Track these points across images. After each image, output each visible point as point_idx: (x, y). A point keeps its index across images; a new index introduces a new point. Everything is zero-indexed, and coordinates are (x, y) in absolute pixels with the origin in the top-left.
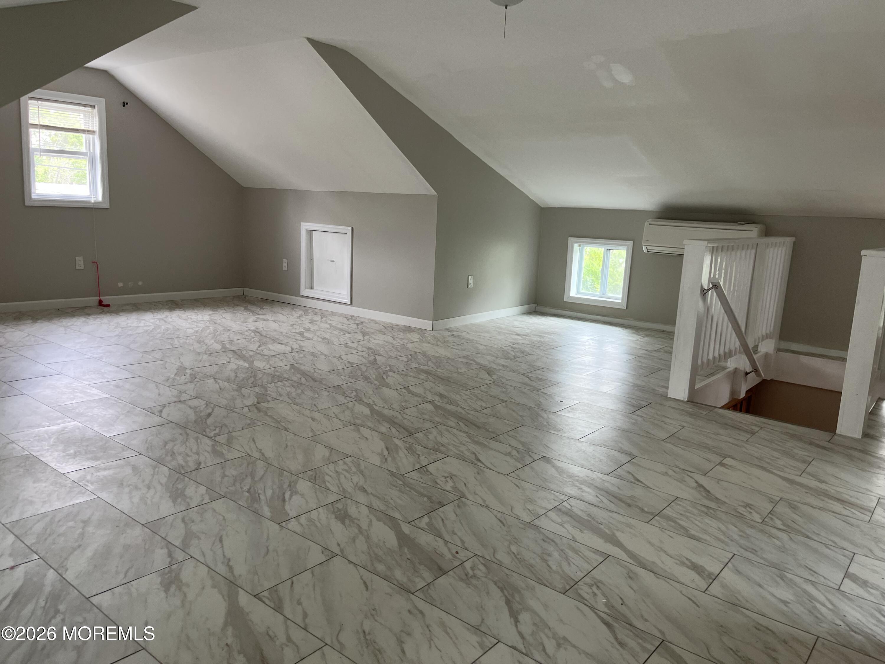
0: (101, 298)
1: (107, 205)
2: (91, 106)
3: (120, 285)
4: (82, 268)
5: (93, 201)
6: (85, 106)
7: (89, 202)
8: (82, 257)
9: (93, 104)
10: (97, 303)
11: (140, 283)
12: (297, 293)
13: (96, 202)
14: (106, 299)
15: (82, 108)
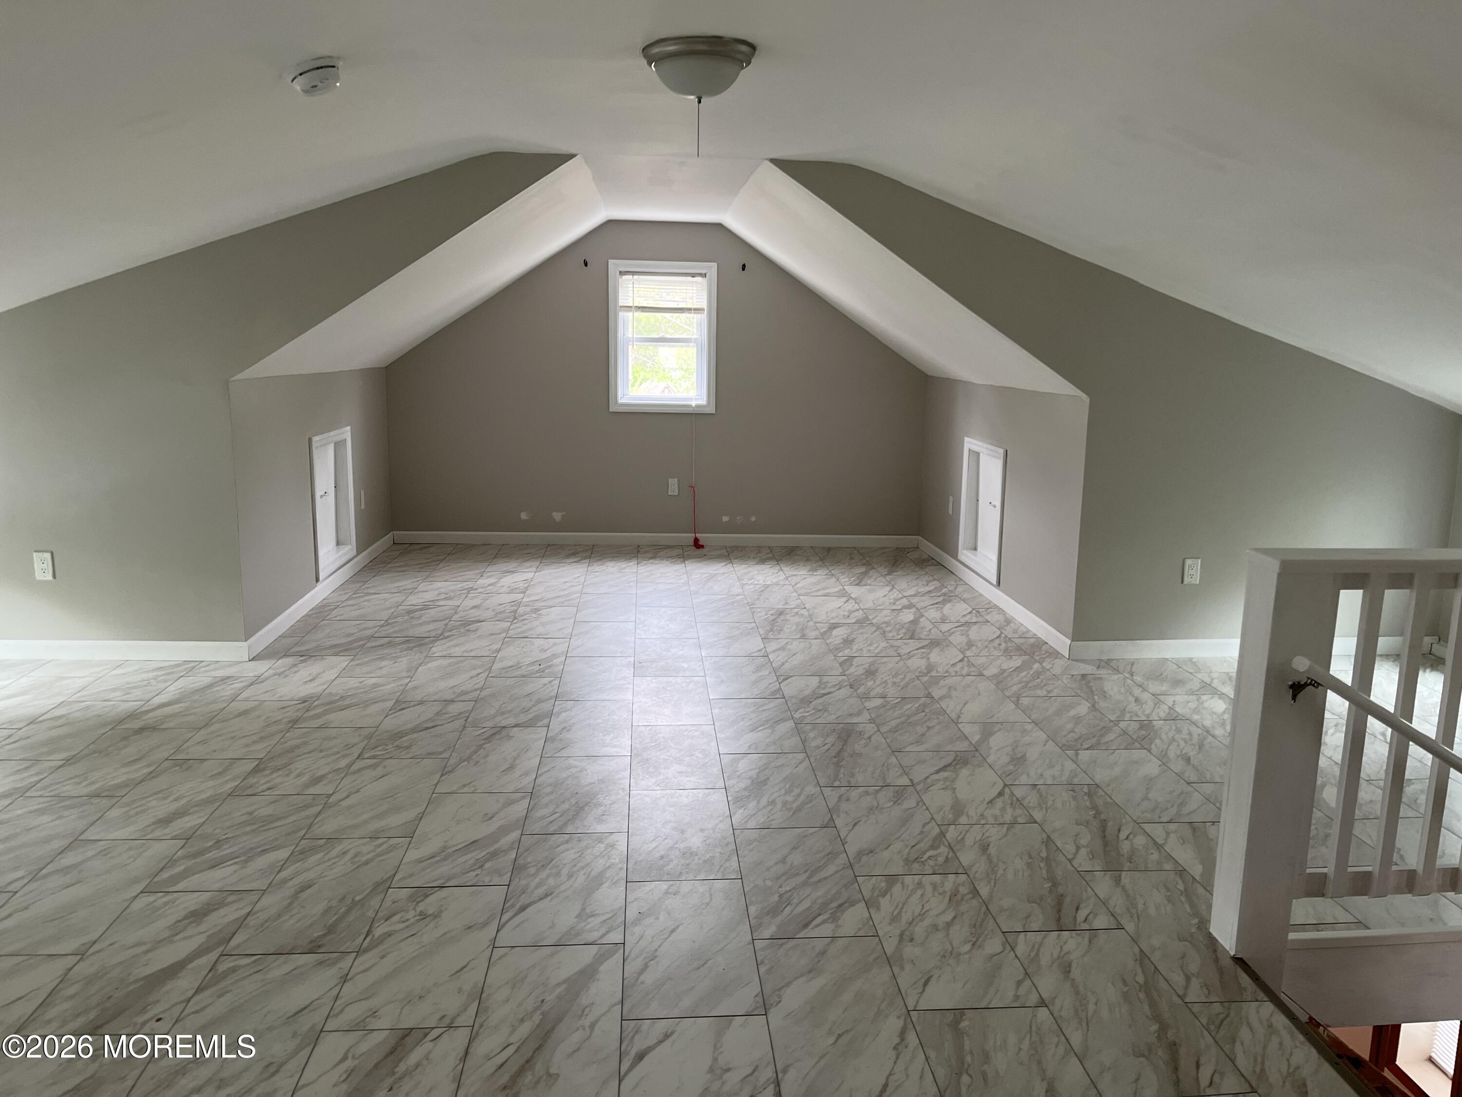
0: (697, 535)
1: (712, 410)
2: (701, 275)
3: (725, 519)
4: (676, 493)
5: (694, 405)
6: (693, 275)
7: (690, 406)
8: (676, 479)
9: (703, 272)
10: (692, 542)
11: (753, 519)
12: (954, 555)
13: (698, 406)
14: (702, 537)
15: (690, 279)
